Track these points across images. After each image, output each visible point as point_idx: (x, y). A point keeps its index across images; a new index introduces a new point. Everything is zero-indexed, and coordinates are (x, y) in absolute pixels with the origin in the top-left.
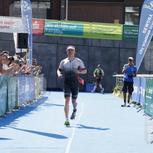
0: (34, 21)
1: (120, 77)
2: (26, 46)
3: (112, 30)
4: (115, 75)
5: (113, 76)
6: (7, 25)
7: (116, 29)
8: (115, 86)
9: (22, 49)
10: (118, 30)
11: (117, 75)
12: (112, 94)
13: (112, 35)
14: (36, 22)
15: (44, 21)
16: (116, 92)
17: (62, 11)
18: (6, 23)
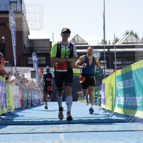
0: (39, 68)
1: (80, 93)
2: (35, 77)
3: (75, 71)
4: (78, 92)
5: (78, 93)
6: (25, 71)
7: (77, 71)
8: (78, 98)
9: (34, 79)
10: (78, 71)
11: (79, 92)
12: (77, 101)
13: (76, 74)
14: (39, 69)
15: (43, 68)
16: (79, 100)
17: (51, 64)
18: (24, 70)
